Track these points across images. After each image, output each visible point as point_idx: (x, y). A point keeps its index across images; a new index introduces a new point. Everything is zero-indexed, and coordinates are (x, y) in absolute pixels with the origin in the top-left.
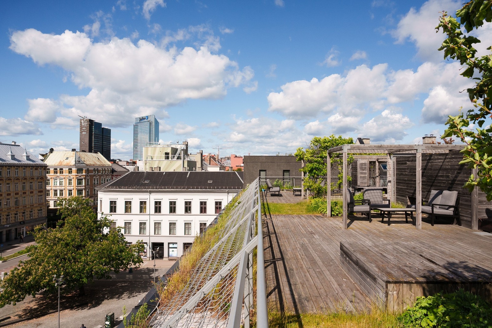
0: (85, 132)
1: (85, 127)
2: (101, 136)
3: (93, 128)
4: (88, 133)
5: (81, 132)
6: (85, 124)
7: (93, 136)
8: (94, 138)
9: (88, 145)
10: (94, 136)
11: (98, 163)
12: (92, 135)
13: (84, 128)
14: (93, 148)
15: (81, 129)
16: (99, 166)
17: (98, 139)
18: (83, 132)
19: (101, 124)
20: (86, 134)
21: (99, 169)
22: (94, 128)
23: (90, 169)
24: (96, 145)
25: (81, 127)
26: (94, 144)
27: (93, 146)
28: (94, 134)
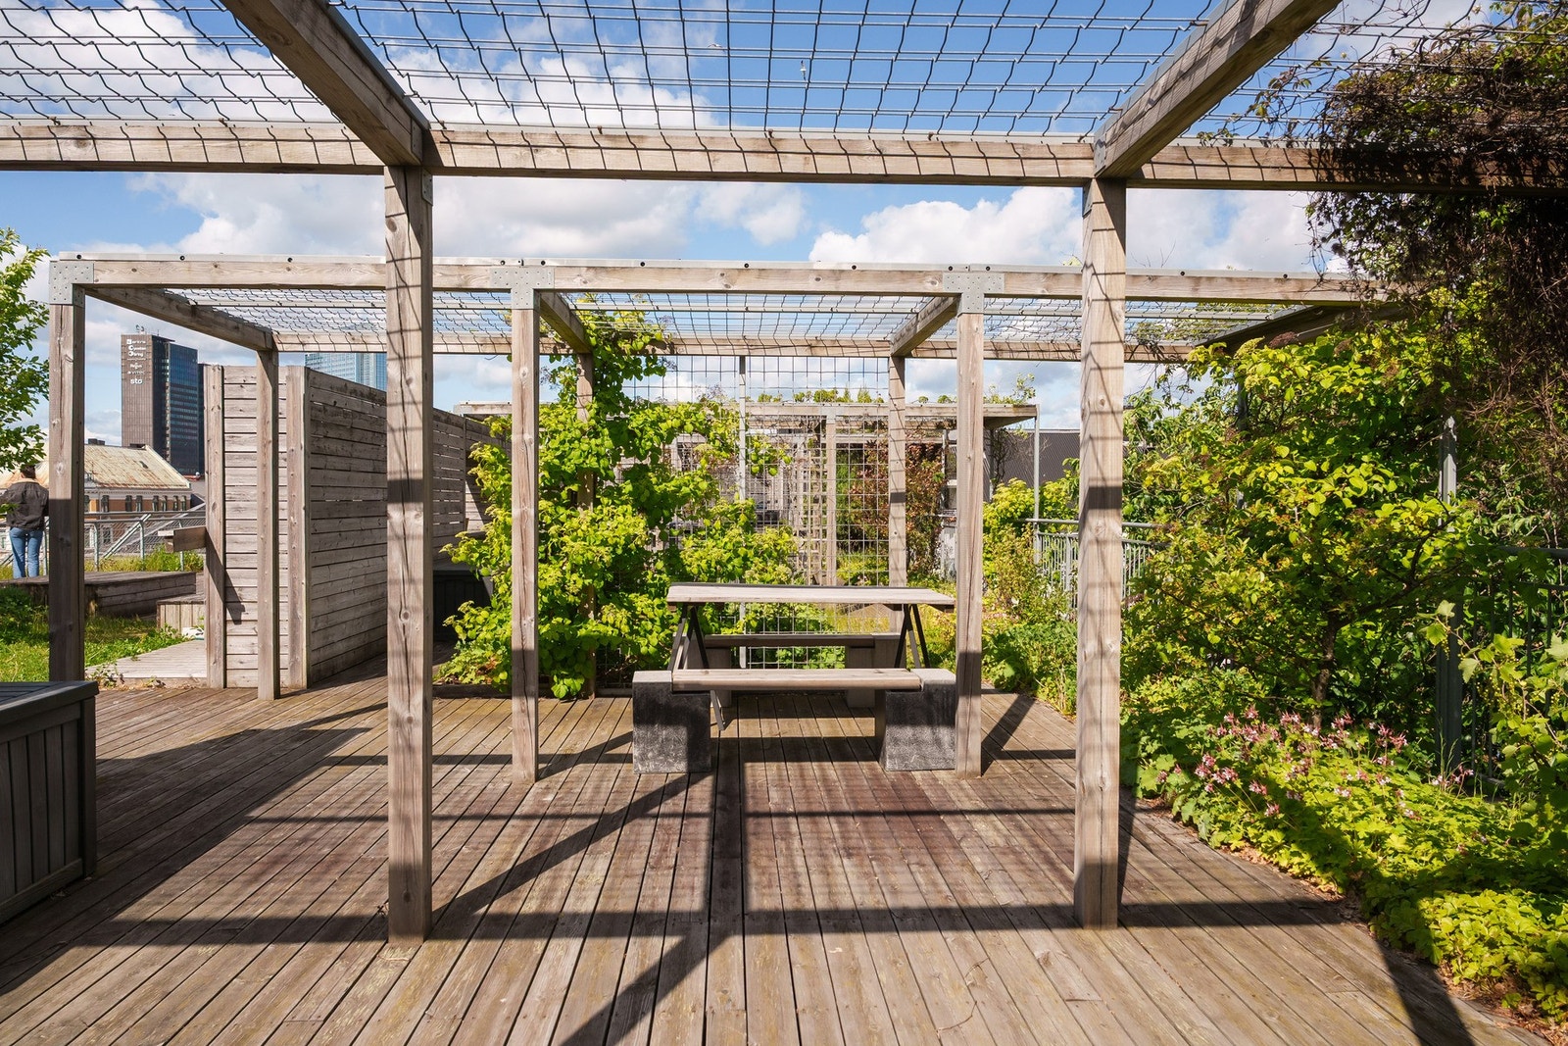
0: (138, 377)
1: (139, 362)
2: (197, 393)
3: (166, 364)
4: (151, 382)
5: (125, 379)
6: (140, 351)
7: (168, 391)
8: (171, 398)
9: (150, 422)
10: (172, 392)
11: (143, 479)
12: (165, 388)
13: (136, 366)
14: (168, 432)
15: (125, 368)
16: (147, 488)
17: (185, 401)
18: (132, 376)
19: (195, 351)
20: (144, 385)
21: (146, 497)
22: (171, 364)
23: (112, 497)
24: (179, 423)
25: (126, 361)
26: (171, 419)
27: (168, 425)
28: (172, 384)
